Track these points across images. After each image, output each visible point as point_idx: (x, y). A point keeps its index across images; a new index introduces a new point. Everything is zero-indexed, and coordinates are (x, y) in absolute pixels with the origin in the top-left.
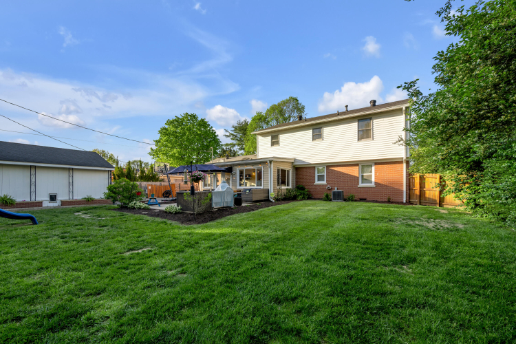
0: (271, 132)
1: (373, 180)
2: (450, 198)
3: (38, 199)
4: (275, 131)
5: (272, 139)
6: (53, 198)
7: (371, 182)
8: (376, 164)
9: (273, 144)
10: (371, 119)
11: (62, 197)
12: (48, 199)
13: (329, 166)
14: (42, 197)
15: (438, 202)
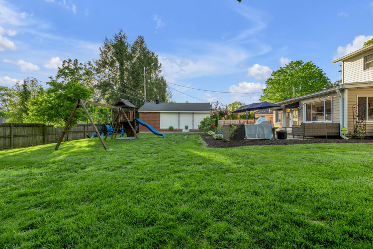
3: (181, 128)
5: (365, 62)
6: (186, 128)
9: (367, 66)
11: (190, 128)
12: (184, 128)
14: (183, 127)
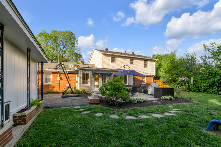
0: (111, 55)
1: (145, 82)
4: (113, 55)
7: (145, 83)
8: (146, 76)
9: (111, 61)
10: (147, 61)
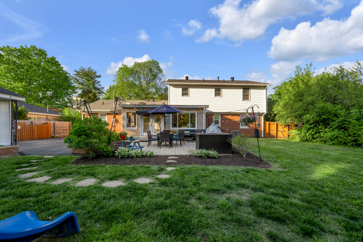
2: (280, 134)
4: (185, 85)
5: (183, 90)
9: (183, 94)
13: (223, 115)
15: (276, 136)
